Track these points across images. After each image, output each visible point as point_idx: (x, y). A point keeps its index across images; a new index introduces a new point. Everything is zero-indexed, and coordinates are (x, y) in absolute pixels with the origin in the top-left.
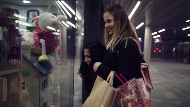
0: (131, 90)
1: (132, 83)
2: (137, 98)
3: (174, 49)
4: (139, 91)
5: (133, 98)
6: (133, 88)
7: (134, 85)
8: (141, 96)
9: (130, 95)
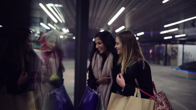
0: (161, 102)
1: (161, 97)
2: (168, 108)
3: (151, 51)
4: (169, 102)
5: (165, 108)
6: (163, 101)
7: (164, 97)
8: (171, 106)
9: (160, 106)
